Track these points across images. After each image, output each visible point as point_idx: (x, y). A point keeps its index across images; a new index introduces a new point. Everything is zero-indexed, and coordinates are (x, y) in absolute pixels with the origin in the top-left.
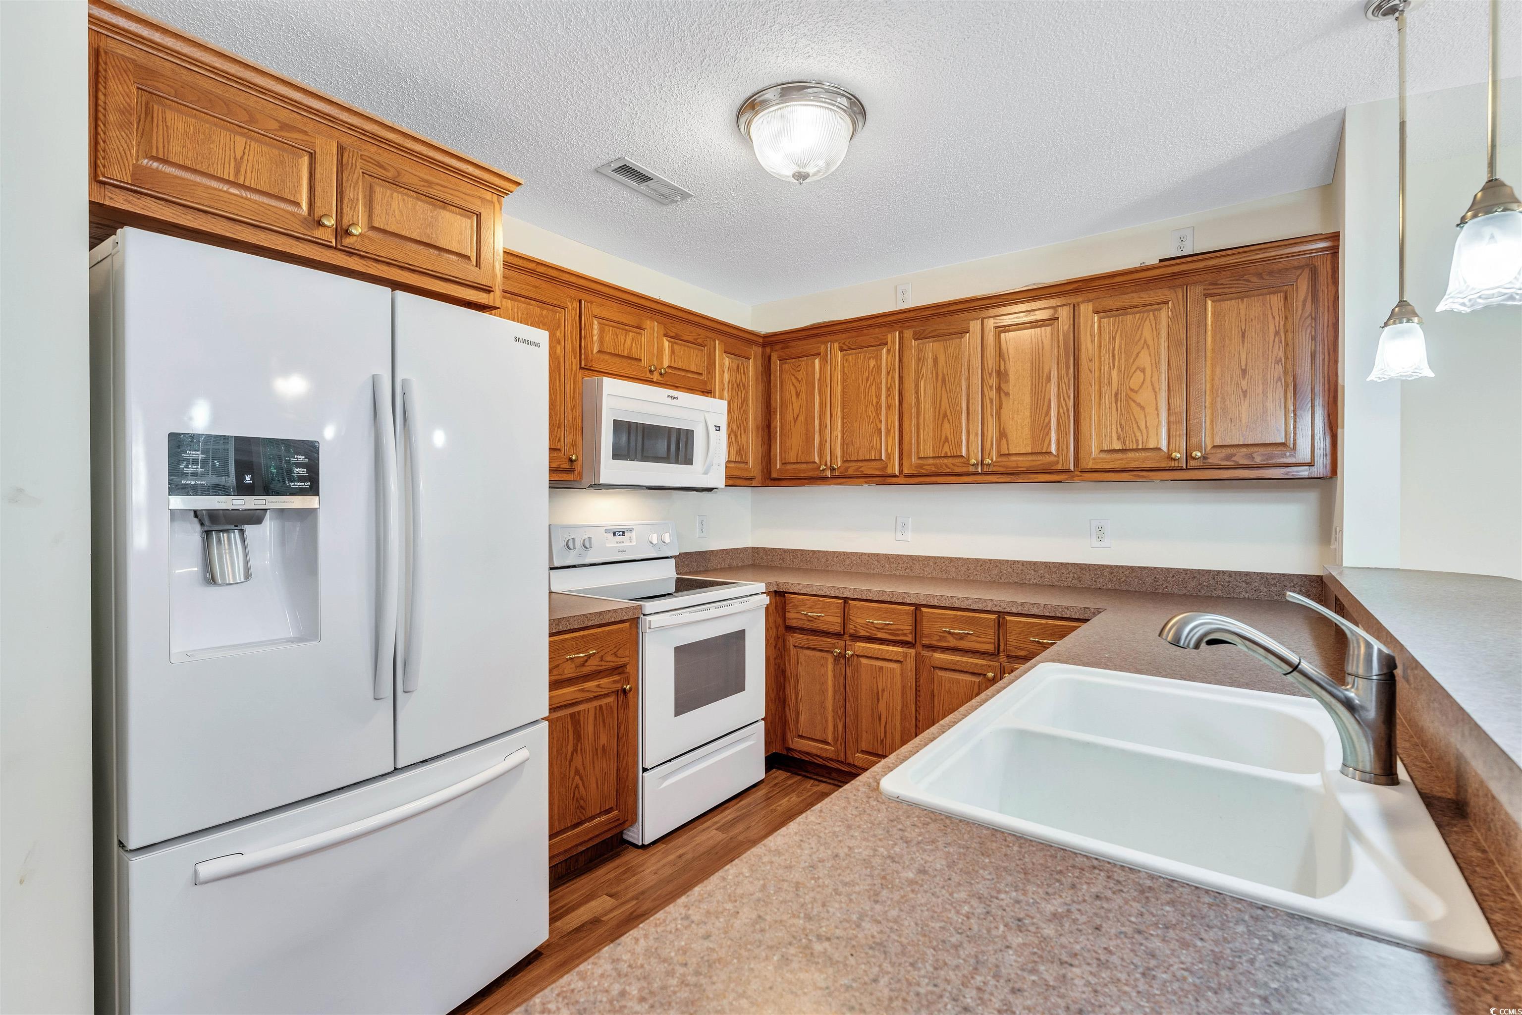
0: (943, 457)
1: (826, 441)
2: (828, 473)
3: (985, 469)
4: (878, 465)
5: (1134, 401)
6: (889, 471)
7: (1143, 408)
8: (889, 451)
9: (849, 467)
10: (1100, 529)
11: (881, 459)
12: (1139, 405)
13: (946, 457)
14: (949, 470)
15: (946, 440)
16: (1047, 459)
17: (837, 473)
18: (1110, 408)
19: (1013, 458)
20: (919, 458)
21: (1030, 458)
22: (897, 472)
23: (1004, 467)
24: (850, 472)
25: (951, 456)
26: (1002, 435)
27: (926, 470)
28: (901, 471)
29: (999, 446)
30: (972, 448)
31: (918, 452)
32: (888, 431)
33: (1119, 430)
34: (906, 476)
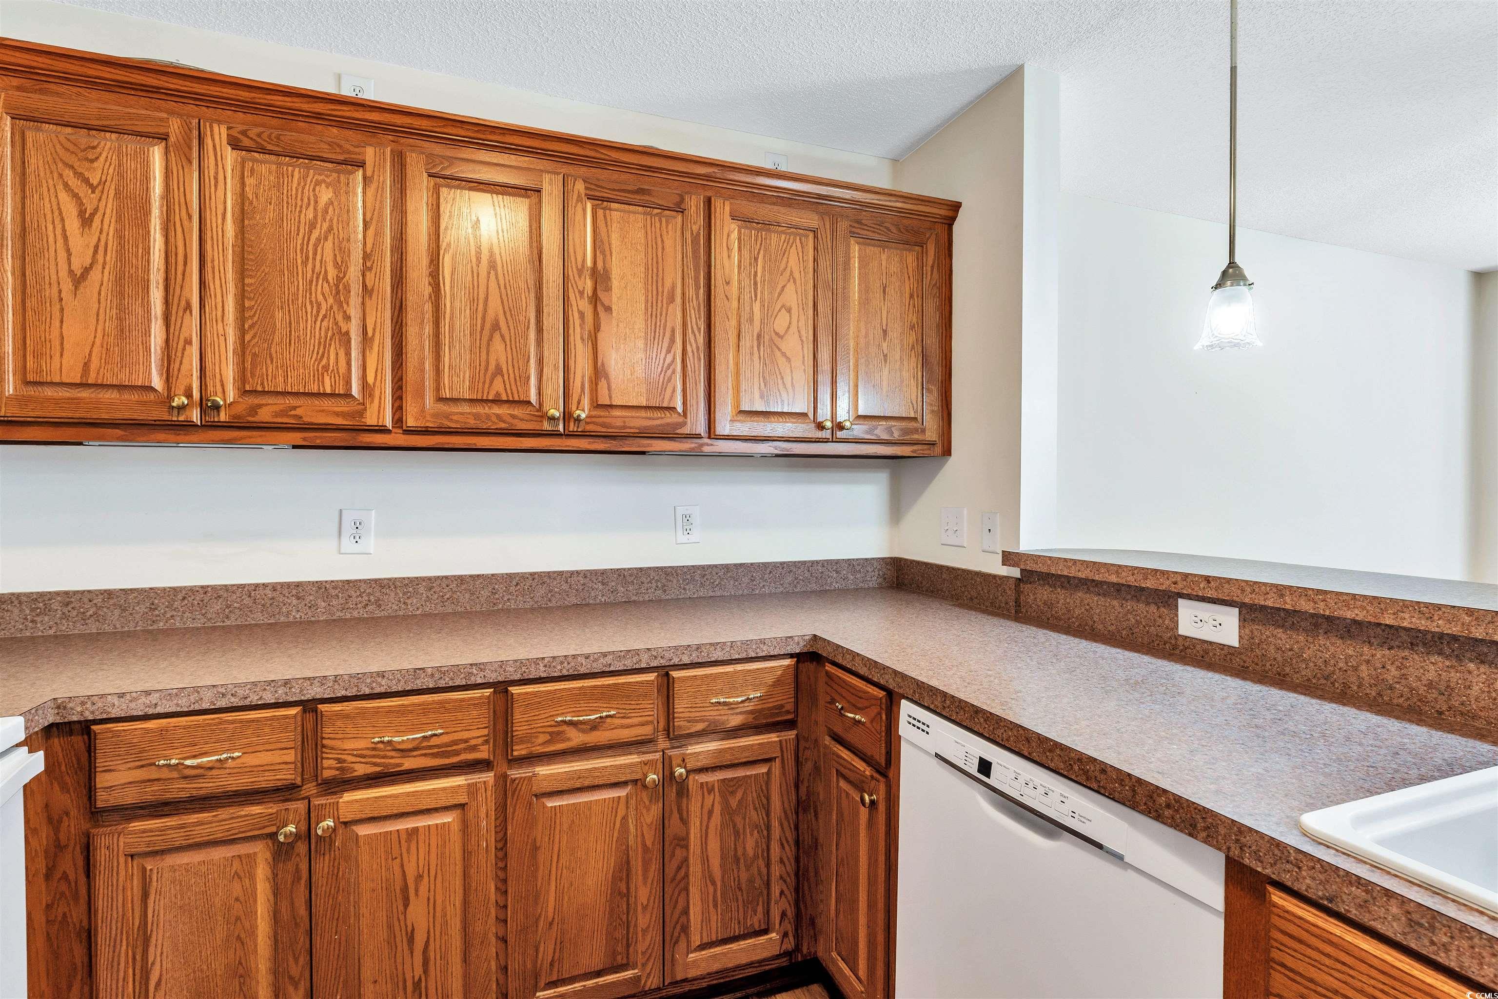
0: (493, 401)
1: (189, 342)
2: (195, 416)
3: (571, 427)
4: (342, 406)
5: (779, 349)
6: (371, 419)
7: (789, 360)
8: (370, 379)
9: (260, 406)
10: (687, 518)
11: (348, 395)
12: (784, 354)
13: (497, 401)
14: (503, 425)
15: (499, 371)
16: (670, 419)
17: (223, 417)
18: (752, 354)
19: (617, 413)
20: (440, 400)
21: (643, 414)
22: (389, 423)
23: (603, 425)
24: (265, 415)
25: (507, 401)
26: (598, 373)
27: (457, 422)
28: (399, 421)
29: (594, 391)
30: (548, 391)
31: (438, 389)
32: (366, 340)
33: (762, 384)
34: (409, 432)
